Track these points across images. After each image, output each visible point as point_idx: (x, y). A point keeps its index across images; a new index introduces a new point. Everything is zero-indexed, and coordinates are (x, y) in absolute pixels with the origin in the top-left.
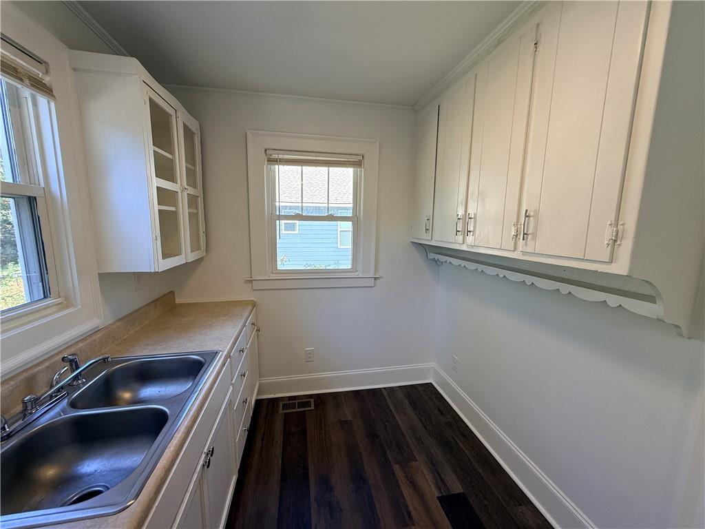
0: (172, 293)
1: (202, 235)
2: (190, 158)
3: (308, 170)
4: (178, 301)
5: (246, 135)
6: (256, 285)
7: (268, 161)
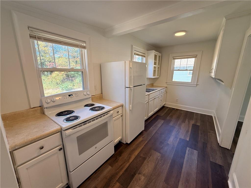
0: (153, 83)
1: (159, 74)
2: (159, 61)
3: (182, 60)
4: (154, 85)
5: (169, 55)
6: (168, 84)
7: (173, 59)
